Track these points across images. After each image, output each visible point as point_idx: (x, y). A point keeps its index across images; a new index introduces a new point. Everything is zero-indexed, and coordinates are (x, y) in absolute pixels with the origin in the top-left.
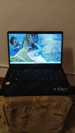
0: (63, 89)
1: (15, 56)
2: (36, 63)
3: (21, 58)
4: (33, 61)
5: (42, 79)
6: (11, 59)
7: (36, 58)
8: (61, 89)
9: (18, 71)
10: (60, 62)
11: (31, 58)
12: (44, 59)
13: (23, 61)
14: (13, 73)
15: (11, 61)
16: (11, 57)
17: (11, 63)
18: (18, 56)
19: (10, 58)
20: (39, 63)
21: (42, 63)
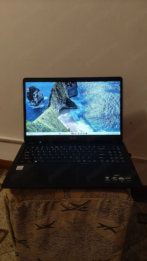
0: (123, 179)
1: (35, 122)
2: (75, 134)
3: (47, 125)
4: (69, 130)
5: (84, 161)
6: (28, 128)
7: (74, 124)
8: (120, 179)
9: (40, 148)
10: (119, 133)
11: (65, 125)
12: (88, 126)
13: (49, 130)
14: (30, 152)
15: (29, 131)
16: (28, 123)
17: (28, 134)
18: (41, 122)
19: (27, 125)
20: (80, 134)
21: (85, 134)
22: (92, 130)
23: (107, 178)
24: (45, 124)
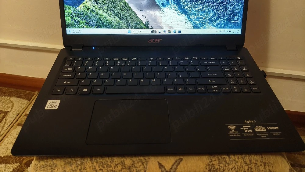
0: (264, 130)
1: (81, 8)
2: (157, 33)
3: (105, 14)
4: (147, 26)
5: (181, 89)
6: (68, 20)
7: (156, 13)
9: (93, 60)
10: (238, 31)
12: (183, 17)
13: (110, 25)
14: (75, 67)
15: (70, 26)
16: (69, 10)
17: (70, 31)
18: (92, 8)
19: (66, 14)
20: (168, 33)
21: (177, 33)
22: (190, 25)
23: (232, 127)
24: (101, 12)
